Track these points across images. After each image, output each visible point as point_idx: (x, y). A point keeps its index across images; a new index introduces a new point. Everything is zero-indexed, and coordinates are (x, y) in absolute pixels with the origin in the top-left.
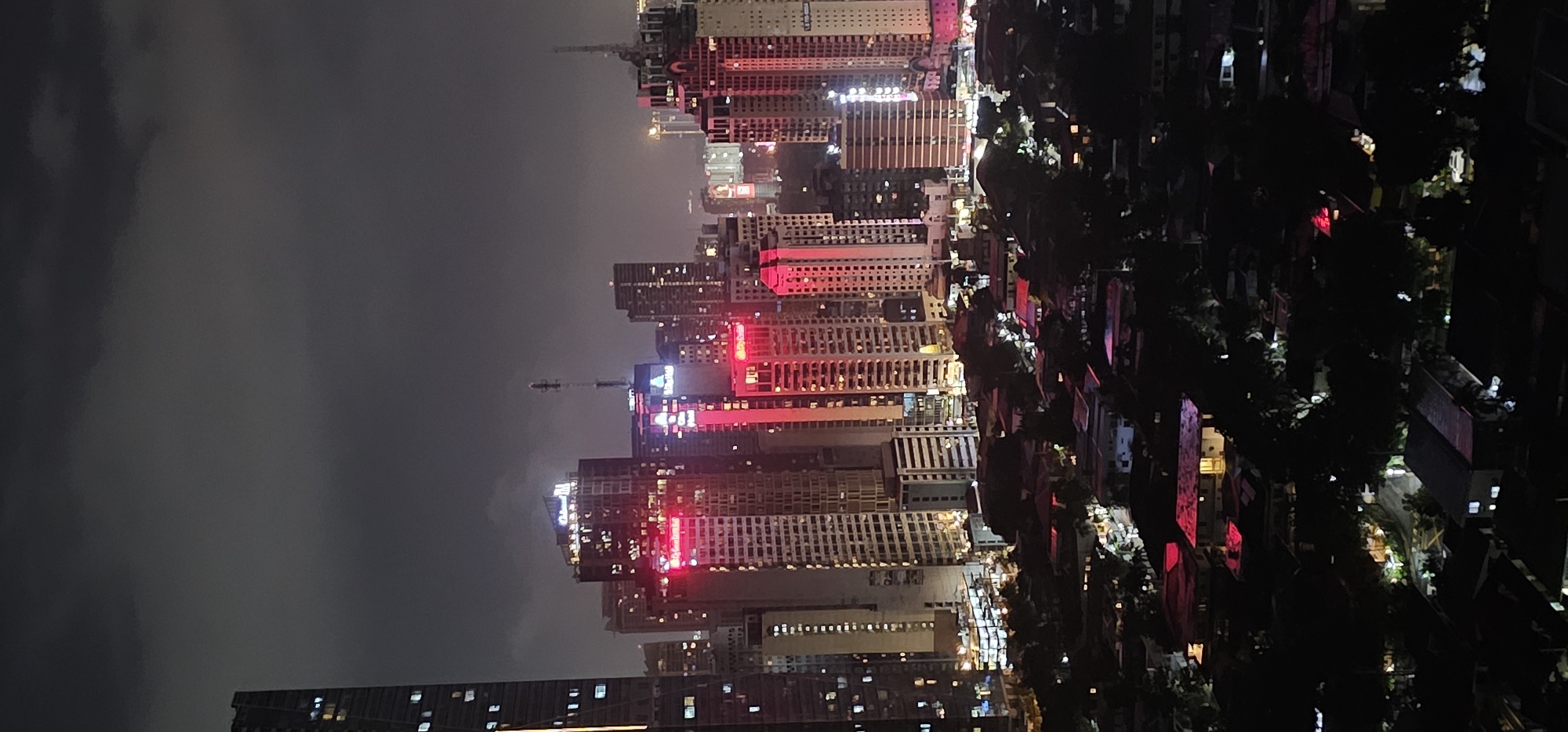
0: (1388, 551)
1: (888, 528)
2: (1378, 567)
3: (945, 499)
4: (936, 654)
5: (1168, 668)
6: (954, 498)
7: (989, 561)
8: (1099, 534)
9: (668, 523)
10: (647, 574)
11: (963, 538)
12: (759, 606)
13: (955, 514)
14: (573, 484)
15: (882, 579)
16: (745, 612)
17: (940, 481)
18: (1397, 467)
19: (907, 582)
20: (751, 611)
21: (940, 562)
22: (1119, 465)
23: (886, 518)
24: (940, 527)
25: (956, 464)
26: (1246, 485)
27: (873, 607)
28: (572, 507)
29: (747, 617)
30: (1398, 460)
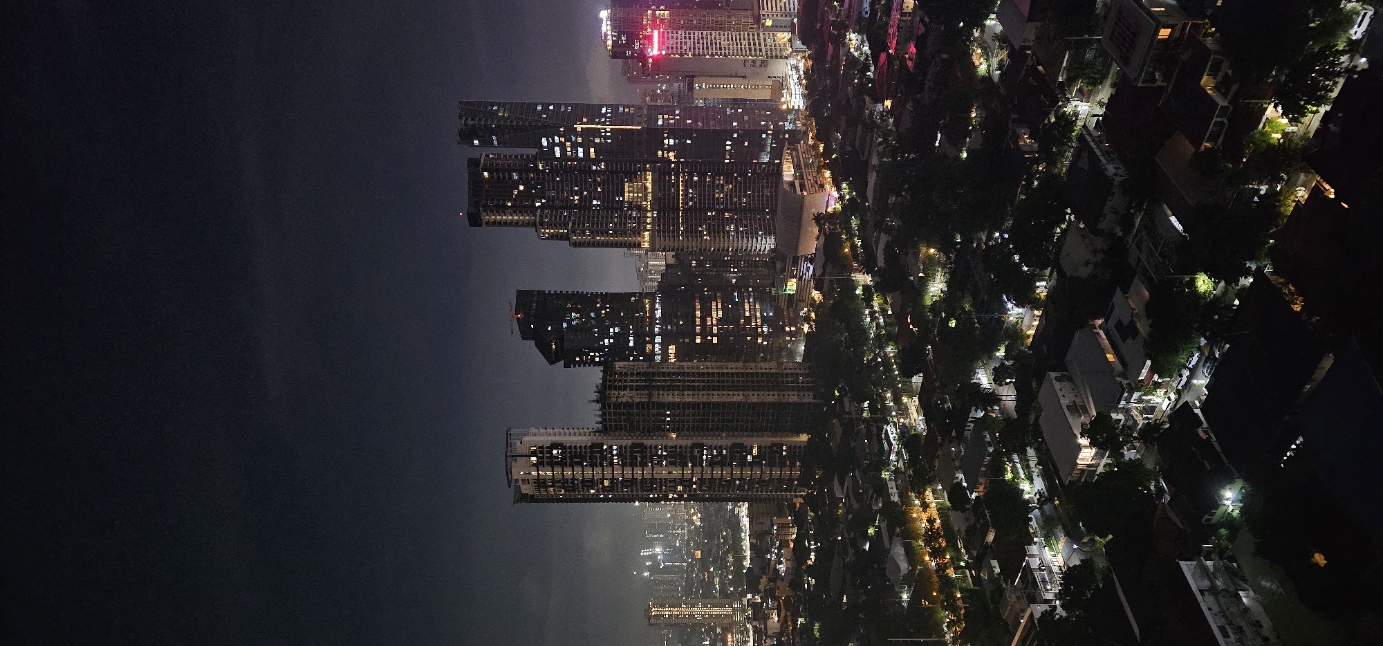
0: (982, 60)
1: (754, 40)
2: (976, 67)
3: (781, 27)
4: (771, 100)
5: (875, 111)
6: (785, 27)
7: (799, 58)
8: (851, 46)
9: (652, 32)
10: (642, 57)
11: (788, 46)
12: (691, 74)
13: (786, 34)
14: (609, 11)
15: (749, 64)
16: (686, 77)
17: (779, 17)
18: (993, 19)
19: (761, 66)
20: (688, 76)
21: (777, 57)
22: (864, 13)
23: (753, 35)
24: (778, 40)
25: (788, 9)
26: (921, 25)
27: (745, 77)
28: (609, 23)
29: (687, 79)
30: (993, 16)
